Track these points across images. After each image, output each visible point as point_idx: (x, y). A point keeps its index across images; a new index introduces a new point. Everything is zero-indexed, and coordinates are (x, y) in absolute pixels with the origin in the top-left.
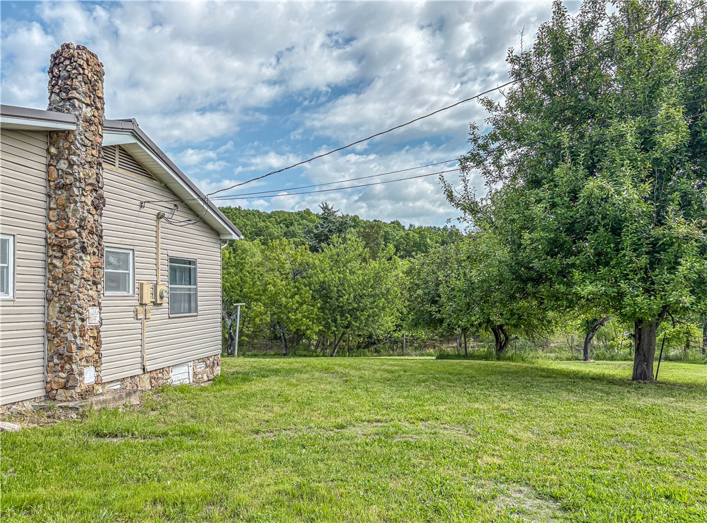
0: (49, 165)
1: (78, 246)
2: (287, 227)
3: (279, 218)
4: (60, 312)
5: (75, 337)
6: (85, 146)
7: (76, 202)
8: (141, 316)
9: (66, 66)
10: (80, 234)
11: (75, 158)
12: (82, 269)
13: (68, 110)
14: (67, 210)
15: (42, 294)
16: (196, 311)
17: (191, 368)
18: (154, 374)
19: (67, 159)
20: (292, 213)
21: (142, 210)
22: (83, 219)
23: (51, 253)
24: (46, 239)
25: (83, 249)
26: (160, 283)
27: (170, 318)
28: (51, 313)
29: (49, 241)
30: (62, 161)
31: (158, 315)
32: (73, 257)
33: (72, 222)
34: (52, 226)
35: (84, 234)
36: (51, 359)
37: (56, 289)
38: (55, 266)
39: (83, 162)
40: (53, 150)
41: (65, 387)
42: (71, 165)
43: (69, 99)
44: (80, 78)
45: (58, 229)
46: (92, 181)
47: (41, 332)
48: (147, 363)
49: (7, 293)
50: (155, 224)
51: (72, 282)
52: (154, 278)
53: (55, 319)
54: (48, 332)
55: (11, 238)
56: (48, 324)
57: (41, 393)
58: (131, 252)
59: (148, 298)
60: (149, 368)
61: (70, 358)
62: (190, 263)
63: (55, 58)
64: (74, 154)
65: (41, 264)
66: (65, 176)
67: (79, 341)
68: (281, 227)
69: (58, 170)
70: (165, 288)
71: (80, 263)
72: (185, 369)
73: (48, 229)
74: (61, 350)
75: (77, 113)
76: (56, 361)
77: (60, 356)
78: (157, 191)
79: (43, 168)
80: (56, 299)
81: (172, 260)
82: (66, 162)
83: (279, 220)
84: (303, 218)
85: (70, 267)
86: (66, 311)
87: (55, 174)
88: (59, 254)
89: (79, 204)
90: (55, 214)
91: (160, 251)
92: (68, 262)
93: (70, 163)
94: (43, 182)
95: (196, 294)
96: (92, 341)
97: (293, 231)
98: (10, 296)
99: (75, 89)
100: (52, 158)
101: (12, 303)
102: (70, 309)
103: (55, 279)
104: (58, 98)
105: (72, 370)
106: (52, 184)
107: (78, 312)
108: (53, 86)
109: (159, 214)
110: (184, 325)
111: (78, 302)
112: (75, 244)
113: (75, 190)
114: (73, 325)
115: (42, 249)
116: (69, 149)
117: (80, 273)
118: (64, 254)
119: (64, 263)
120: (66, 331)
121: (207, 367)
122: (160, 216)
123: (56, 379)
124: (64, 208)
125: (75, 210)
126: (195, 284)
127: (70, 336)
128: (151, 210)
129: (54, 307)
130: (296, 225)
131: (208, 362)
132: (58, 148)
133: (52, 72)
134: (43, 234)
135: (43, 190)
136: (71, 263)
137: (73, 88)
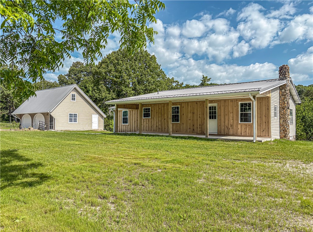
0: (280, 91)
1: (287, 108)
5: (287, 126)
6: (288, 86)
7: (286, 99)
9: (284, 70)
10: (287, 105)
12: (288, 112)
13: (285, 79)
15: (279, 118)
16: (293, 123)
19: (284, 89)
22: (288, 102)
23: (281, 109)
28: (281, 121)
29: (280, 107)
33: (286, 102)
36: (281, 131)
37: (282, 117)
38: (282, 112)
40: (281, 88)
41: (285, 137)
42: (285, 91)
43: (285, 77)
44: (287, 72)
45: (282, 104)
47: (279, 125)
49: (277, 117)
51: (286, 115)
53: (282, 123)
55: (277, 106)
57: (279, 138)
61: (286, 131)
63: (281, 68)
64: (286, 88)
65: (279, 111)
66: (284, 93)
73: (280, 104)
75: (287, 80)
77: (283, 130)
80: (282, 119)
86: (284, 121)
87: (281, 93)
88: (283, 109)
90: (281, 101)
95: (293, 119)
101: (277, 119)
103: (282, 115)
104: (282, 77)
105: (286, 133)
106: (280, 95)
107: (287, 121)
108: (281, 74)
111: (287, 119)
113: (286, 96)
114: (286, 124)
120: (284, 125)
123: (283, 135)
124: (284, 99)
126: (292, 116)
131: (294, 137)
133: (280, 71)
136: (285, 111)
137: (286, 74)
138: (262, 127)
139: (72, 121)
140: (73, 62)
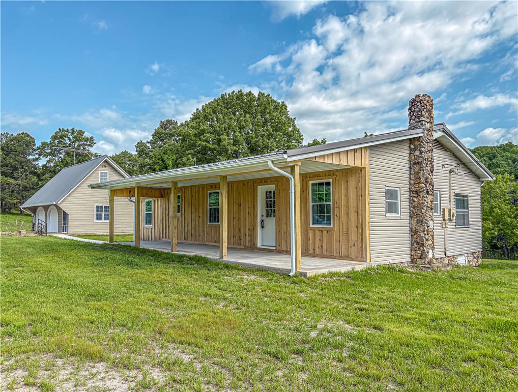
0: (410, 154)
1: (425, 191)
2: (490, 159)
3: (482, 152)
4: (417, 223)
5: (425, 234)
6: (427, 143)
7: (424, 170)
8: (444, 226)
9: (418, 106)
10: (426, 185)
11: (423, 149)
12: (427, 202)
13: (420, 126)
14: (420, 174)
15: (408, 214)
16: (469, 225)
17: (466, 258)
18: (450, 258)
19: (419, 150)
20: (494, 147)
21: (443, 169)
22: (427, 178)
23: (412, 195)
24: (410, 188)
25: (428, 193)
26: (452, 208)
27: (456, 228)
28: (412, 223)
29: (411, 189)
30: (416, 151)
31: (451, 226)
32: (423, 196)
33: (422, 180)
34: (412, 182)
35: (428, 185)
36: (413, 245)
37: (415, 212)
38: (414, 201)
39: (427, 150)
40: (412, 146)
41: (421, 258)
42: (421, 153)
43: (420, 121)
44: (425, 110)
45: (415, 183)
46: (430, 159)
47: (408, 232)
48: (447, 252)
49: (398, 213)
50: (448, 175)
51: (423, 208)
52: (449, 206)
53: (414, 226)
54: (411, 232)
55: (399, 189)
56: (411, 228)
57: (409, 260)
58: (439, 192)
59: (447, 217)
60: (448, 254)
61: (423, 244)
62: (464, 196)
63: (412, 103)
64: (423, 147)
65: (408, 200)
66: (418, 158)
67: (427, 236)
68: (484, 160)
69: (414, 156)
70: (454, 211)
71: (426, 199)
72: (463, 258)
73: (410, 184)
74: (419, 240)
75: (424, 128)
76: (415, 245)
77: (418, 243)
78: (449, 158)
79: (408, 155)
80: (415, 217)
81: (457, 195)
82: (419, 151)
83: (482, 154)
84: (505, 150)
85: (422, 201)
86: (421, 222)
87: (413, 158)
88: (416, 196)
89: (425, 171)
90: (413, 176)
91: (452, 191)
92: (420, 199)
93: (420, 152)
94: (408, 162)
95: (468, 215)
96: (431, 237)
97: (497, 163)
98: (399, 215)
99: (423, 116)
100: (411, 150)
101: (400, 218)
102: (422, 221)
103: (414, 207)
104: (414, 122)
105: (424, 250)
106: (412, 162)
107: (426, 223)
108: (412, 116)
109: (450, 170)
110: (462, 232)
111: (426, 218)
112: (424, 190)
113: (424, 164)
114: (424, 229)
115: (408, 193)
116: (420, 145)
117: (426, 204)
118: (419, 195)
119: (419, 200)
120: (420, 232)
121: (474, 258)
122: (451, 171)
123: (416, 254)
124: (418, 173)
125: (423, 174)
126: (467, 209)
127: (422, 234)
128: (447, 168)
129: (414, 220)
130: (499, 158)
131: (475, 255)
132: (414, 145)
133: (411, 110)
134: (408, 186)
135: (408, 165)
136: (422, 200)
137: (422, 116)
138: (350, 236)
139: (101, 219)
140: (161, 122)
